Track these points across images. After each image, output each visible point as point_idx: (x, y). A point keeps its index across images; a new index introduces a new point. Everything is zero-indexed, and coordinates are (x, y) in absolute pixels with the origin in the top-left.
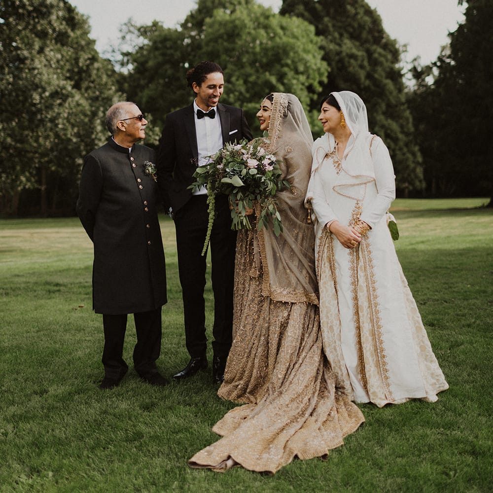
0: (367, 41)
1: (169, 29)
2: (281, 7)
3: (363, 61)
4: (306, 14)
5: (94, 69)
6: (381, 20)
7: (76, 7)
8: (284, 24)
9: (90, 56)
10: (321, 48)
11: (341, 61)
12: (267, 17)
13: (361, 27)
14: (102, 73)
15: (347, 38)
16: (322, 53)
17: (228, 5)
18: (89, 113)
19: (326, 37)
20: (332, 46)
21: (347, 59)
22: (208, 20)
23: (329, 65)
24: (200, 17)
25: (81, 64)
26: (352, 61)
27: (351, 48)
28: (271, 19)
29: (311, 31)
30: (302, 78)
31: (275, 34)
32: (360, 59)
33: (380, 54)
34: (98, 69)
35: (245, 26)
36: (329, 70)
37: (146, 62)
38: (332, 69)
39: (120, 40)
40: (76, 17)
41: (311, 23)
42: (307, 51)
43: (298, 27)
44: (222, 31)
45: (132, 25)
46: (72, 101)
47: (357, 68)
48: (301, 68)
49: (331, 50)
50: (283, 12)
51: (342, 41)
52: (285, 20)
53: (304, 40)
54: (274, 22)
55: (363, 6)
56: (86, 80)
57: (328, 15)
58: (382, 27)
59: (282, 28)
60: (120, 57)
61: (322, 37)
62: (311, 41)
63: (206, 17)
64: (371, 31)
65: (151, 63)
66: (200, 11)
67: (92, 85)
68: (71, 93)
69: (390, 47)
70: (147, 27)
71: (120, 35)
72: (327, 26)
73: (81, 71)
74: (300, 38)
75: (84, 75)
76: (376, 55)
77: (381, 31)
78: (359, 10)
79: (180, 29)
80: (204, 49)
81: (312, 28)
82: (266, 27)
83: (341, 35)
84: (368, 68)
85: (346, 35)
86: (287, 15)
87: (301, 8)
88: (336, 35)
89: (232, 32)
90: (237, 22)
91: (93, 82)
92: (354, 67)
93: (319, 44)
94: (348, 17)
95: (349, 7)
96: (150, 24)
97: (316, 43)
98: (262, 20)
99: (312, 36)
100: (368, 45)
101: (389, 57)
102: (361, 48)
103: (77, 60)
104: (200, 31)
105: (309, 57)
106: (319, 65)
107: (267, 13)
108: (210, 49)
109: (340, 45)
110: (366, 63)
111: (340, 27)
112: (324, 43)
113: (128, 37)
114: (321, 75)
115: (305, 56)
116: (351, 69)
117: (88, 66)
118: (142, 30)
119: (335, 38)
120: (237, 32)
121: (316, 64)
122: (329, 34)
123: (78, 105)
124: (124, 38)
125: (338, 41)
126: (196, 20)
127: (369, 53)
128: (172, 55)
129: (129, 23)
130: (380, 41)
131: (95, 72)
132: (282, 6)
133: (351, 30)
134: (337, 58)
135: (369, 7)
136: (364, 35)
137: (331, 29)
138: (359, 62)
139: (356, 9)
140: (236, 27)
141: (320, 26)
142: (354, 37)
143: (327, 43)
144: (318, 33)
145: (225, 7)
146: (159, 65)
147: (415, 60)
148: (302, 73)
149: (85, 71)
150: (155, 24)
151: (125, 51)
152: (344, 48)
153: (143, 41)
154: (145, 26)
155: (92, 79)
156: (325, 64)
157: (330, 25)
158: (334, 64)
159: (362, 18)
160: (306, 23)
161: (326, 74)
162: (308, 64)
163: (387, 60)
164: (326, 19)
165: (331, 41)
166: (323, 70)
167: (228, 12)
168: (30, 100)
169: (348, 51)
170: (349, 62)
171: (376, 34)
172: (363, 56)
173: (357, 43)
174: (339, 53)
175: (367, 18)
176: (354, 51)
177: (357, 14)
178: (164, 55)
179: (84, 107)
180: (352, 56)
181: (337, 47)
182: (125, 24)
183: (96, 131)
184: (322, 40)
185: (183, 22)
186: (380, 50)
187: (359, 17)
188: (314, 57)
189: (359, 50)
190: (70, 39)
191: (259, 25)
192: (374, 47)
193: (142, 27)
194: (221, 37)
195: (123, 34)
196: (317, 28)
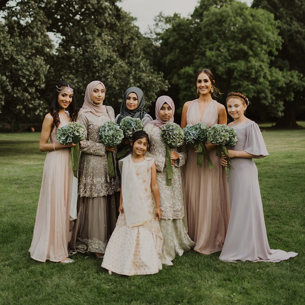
1: (184, 18)
4: (269, 6)
8: (254, 13)
10: (278, 28)
11: (291, 35)
12: (242, 9)
14: (137, 47)
15: (296, 21)
16: (279, 31)
17: (218, 2)
18: (127, 72)
19: (282, 21)
20: (285, 26)
21: (295, 34)
22: (205, 13)
23: (283, 38)
24: (200, 11)
26: (298, 35)
27: (298, 27)
28: (244, 10)
29: (271, 18)
30: (265, 47)
31: (248, 20)
35: (228, 16)
36: (283, 41)
37: (169, 38)
38: (285, 41)
39: (155, 26)
41: (271, 12)
42: (268, 30)
43: (263, 15)
44: (214, 19)
45: (162, 17)
46: (117, 65)
47: (301, 40)
48: (265, 40)
49: (284, 29)
50: (254, 6)
51: (292, 23)
52: (254, 11)
53: (266, 23)
54: (247, 12)
56: (128, 51)
57: (283, 6)
59: (252, 16)
60: (155, 36)
61: (278, 21)
62: (271, 24)
63: (204, 11)
65: (171, 40)
66: (201, 7)
68: (116, 60)
70: (171, 17)
71: (155, 23)
72: (282, 14)
74: (263, 22)
75: (127, 48)
79: (190, 18)
80: (203, 30)
81: (272, 16)
82: (241, 15)
83: (291, 19)
85: (294, 19)
86: (255, 8)
87: (265, 3)
88: (288, 19)
90: (224, 14)
91: (132, 53)
92: (299, 39)
93: (276, 26)
94: (296, 7)
96: (172, 15)
97: (274, 25)
98: (239, 11)
99: (273, 21)
103: (122, 40)
104: (202, 20)
105: (270, 33)
106: (276, 39)
107: (242, 7)
108: (206, 30)
109: (290, 25)
111: (291, 14)
112: (280, 24)
113: (160, 24)
114: (277, 45)
115: (266, 32)
116: (298, 41)
117: (129, 43)
118: (168, 19)
119: (287, 21)
120: (223, 19)
121: (274, 38)
122: (284, 19)
123: (121, 66)
124: (157, 24)
125: (289, 23)
126: (199, 13)
128: (184, 34)
129: (160, 15)
131: (133, 47)
132: (253, 2)
133: (298, 16)
134: (289, 33)
137: (285, 15)
140: (223, 16)
141: (278, 14)
142: (299, 20)
143: (282, 24)
144: (276, 18)
145: (217, 4)
146: (176, 40)
148: (265, 44)
149: (127, 46)
150: (176, 15)
151: (157, 32)
152: (293, 27)
153: (169, 26)
154: (169, 17)
155: (132, 51)
156: (280, 38)
157: (284, 13)
158: (286, 37)
160: (268, 13)
161: (281, 44)
162: (269, 38)
164: (281, 9)
165: (285, 23)
166: (278, 41)
167: (219, 7)
168: (92, 65)
169: (296, 29)
170: (296, 36)
173: (302, 24)
174: (289, 31)
176: (300, 29)
178: (178, 34)
180: (298, 32)
181: (289, 27)
182: (158, 16)
184: (278, 23)
188: (273, 33)
189: (303, 29)
191: (238, 14)
194: (213, 23)
195: (157, 22)
196: (275, 15)
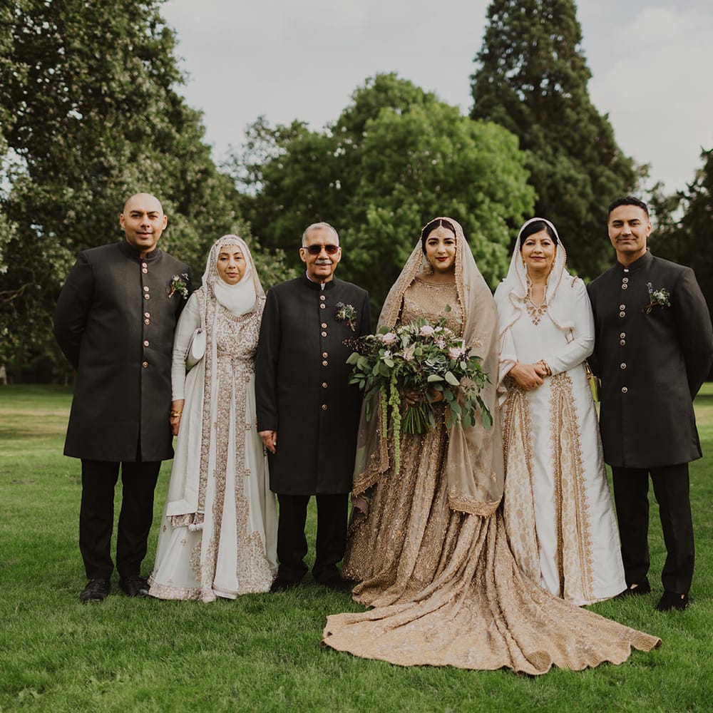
0: (591, 160)
1: (316, 134)
2: (472, 108)
3: (584, 187)
4: (508, 118)
5: (207, 187)
6: (612, 131)
8: (477, 132)
10: (527, 167)
11: (554, 186)
12: (452, 121)
13: (584, 140)
14: (219, 194)
15: (565, 155)
16: (528, 174)
17: (397, 101)
18: (198, 247)
19: (535, 153)
20: (542, 166)
21: (562, 184)
22: (370, 122)
23: (537, 191)
24: (359, 119)
26: (570, 186)
27: (569, 169)
28: (458, 123)
29: (513, 143)
30: (500, 208)
31: (463, 146)
32: (580, 183)
33: (608, 179)
34: (213, 188)
35: (422, 132)
36: (537, 198)
37: (282, 179)
38: (541, 197)
39: (246, 149)
41: (513, 132)
42: (507, 172)
43: (495, 137)
44: (390, 137)
45: (263, 128)
46: (175, 230)
47: (576, 197)
48: (500, 194)
49: (540, 171)
50: (475, 115)
51: (556, 158)
52: (478, 127)
53: (505, 155)
54: (463, 128)
55: (587, 110)
56: (197, 202)
57: (538, 120)
58: (613, 140)
59: (473, 137)
61: (528, 152)
62: (513, 158)
63: (368, 118)
64: (596, 146)
65: (287, 182)
66: (359, 109)
67: (204, 209)
68: (174, 219)
69: (623, 168)
70: (285, 130)
71: (245, 141)
72: (537, 137)
73: (188, 190)
74: (498, 152)
75: (193, 195)
76: (603, 180)
77: (611, 147)
78: (582, 116)
79: (330, 135)
80: (365, 162)
81: (515, 139)
82: (451, 135)
83: (555, 150)
84: (592, 197)
85: (562, 150)
86: (481, 120)
87: (500, 110)
88: (549, 150)
89: (404, 141)
90: (413, 126)
91: (205, 205)
92: (571, 196)
93: (524, 162)
94: (567, 124)
95: (568, 111)
96: (288, 125)
97: (520, 161)
98: (445, 125)
99: (515, 149)
100: (591, 166)
101: (621, 183)
102: (583, 169)
103: (184, 172)
104: (359, 139)
105: (511, 180)
106: (523, 191)
107: (453, 116)
108: (372, 161)
109: (553, 164)
110: (589, 190)
111: (555, 139)
112: (531, 160)
113: (257, 144)
114: (526, 204)
115: (505, 177)
116: (567, 197)
117: (198, 182)
118: (278, 134)
119: (547, 154)
120: (410, 139)
121: (519, 190)
122: (539, 149)
123: (183, 235)
124: (251, 145)
125: (550, 158)
126: (354, 122)
127: (594, 177)
128: (317, 171)
129: (260, 124)
130: (610, 160)
131: (208, 191)
132: (474, 106)
133: (569, 143)
134: (549, 181)
135: (597, 112)
136: (588, 151)
137: (542, 141)
138: (579, 188)
139: (578, 113)
140: (409, 133)
141: (527, 137)
142: (573, 153)
143: (536, 160)
144: (523, 147)
145: (394, 106)
146: (299, 185)
147: (656, 187)
148: (500, 201)
149: (194, 190)
150: (296, 126)
151: (251, 163)
152: (559, 168)
153: (278, 151)
154: (282, 128)
155: (204, 201)
156: (531, 189)
157: (541, 135)
158: (544, 189)
159: (586, 127)
160: (507, 132)
161: (533, 204)
162: (509, 189)
163: (618, 187)
164: (535, 127)
165: (541, 158)
166: (529, 199)
167: (399, 111)
168: (116, 228)
169: (565, 173)
170: (565, 188)
171: (605, 151)
172: (585, 180)
173: (578, 162)
174: (551, 175)
175: (593, 128)
176: (573, 172)
177: (579, 121)
178: (305, 169)
179: (191, 239)
180: (569, 180)
181: (550, 167)
182: (254, 126)
184: (528, 157)
185: (335, 124)
186: (608, 173)
187: (582, 125)
188: (516, 178)
189: (579, 173)
191: (440, 131)
192: (601, 168)
193: (278, 130)
194: (387, 146)
195: (251, 140)
196: (522, 139)
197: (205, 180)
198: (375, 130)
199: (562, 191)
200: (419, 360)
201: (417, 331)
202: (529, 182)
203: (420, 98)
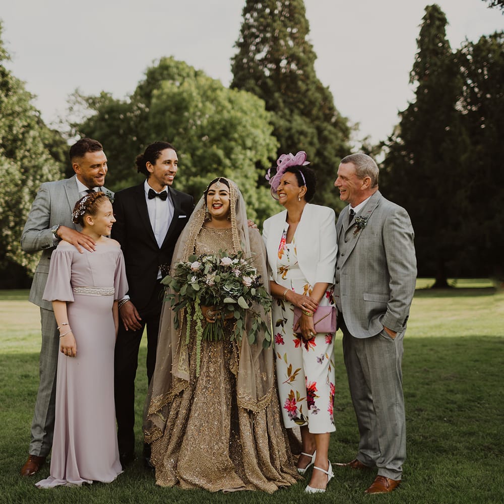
0: (318, 118)
1: (118, 101)
2: (232, 81)
3: (312, 138)
4: (257, 89)
5: (30, 137)
6: (332, 97)
7: (10, 71)
8: (233, 98)
9: (25, 124)
10: (271, 123)
11: (290, 137)
12: (214, 90)
13: (312, 103)
14: (38, 142)
15: (298, 115)
16: (271, 128)
17: (176, 77)
18: (19, 182)
19: (277, 113)
20: (282, 123)
21: (296, 136)
22: (155, 92)
23: (278, 140)
24: (147, 89)
25: (15, 132)
26: (302, 138)
27: (301, 125)
28: (218, 92)
29: (260, 107)
30: (249, 154)
31: (224, 107)
32: (309, 135)
33: (330, 132)
34: (34, 138)
35: (192, 99)
36: (279, 145)
37: (93, 132)
38: (282, 145)
39: (68, 111)
40: (11, 82)
41: (261, 97)
42: (255, 126)
43: (247, 101)
44: (170, 103)
45: (80, 96)
47: (307, 145)
48: (249, 143)
49: (280, 126)
50: (233, 86)
51: (292, 117)
52: (234, 94)
53: (253, 115)
54: (222, 96)
55: (314, 82)
56: (22, 148)
57: (279, 90)
58: (333, 105)
59: (231, 101)
60: (67, 128)
61: (272, 113)
62: (261, 117)
63: (153, 89)
64: (321, 108)
65: (97, 134)
66: (148, 82)
67: (27, 154)
69: (340, 125)
70: (96, 98)
71: (68, 106)
72: (278, 102)
73: (15, 140)
74: (248, 113)
75: (19, 143)
76: (326, 133)
77: (332, 109)
78: (310, 87)
79: (129, 101)
80: (151, 121)
81: (262, 103)
82: (213, 100)
83: (292, 111)
84: (318, 145)
85: (296, 111)
86: (237, 89)
87: (252, 82)
88: (287, 111)
89: (180, 105)
90: (185, 95)
91: (29, 151)
92: (304, 144)
93: (268, 120)
94: (299, 92)
95: (300, 83)
96: (98, 95)
97: (266, 118)
98: (209, 93)
99: (262, 111)
100: (317, 123)
101: (340, 135)
102: (312, 125)
103: (10, 127)
104: (148, 105)
105: (257, 132)
106: (268, 141)
107: (215, 86)
108: (157, 121)
109: (290, 121)
110: (316, 140)
111: (291, 104)
112: (274, 119)
113: (76, 107)
114: (269, 151)
115: (253, 130)
117: (23, 134)
118: (91, 101)
119: (285, 114)
120: (184, 104)
121: (264, 140)
122: (280, 110)
124: (71, 109)
125: (288, 117)
126: (145, 92)
127: (320, 130)
128: (118, 127)
129: (77, 93)
130: (331, 118)
131: (31, 140)
132: (233, 80)
133: (302, 106)
134: (287, 134)
135: (321, 84)
136: (315, 111)
137: (281, 105)
138: (309, 139)
139: (307, 85)
140: (184, 100)
141: (271, 102)
142: (305, 113)
143: (277, 119)
144: (268, 109)
145: (173, 79)
147: (366, 139)
148: (250, 149)
149: (20, 140)
150: (104, 95)
151: (73, 122)
152: (294, 125)
153: (93, 113)
154: (93, 97)
155: (28, 147)
156: (274, 139)
157: (280, 100)
158: (283, 140)
159: (313, 94)
160: (256, 98)
161: (275, 150)
162: (257, 140)
163: (337, 138)
164: (277, 95)
165: (281, 117)
166: (271, 146)
167: (178, 83)
169: (299, 128)
170: (299, 139)
171: (327, 111)
172: (312, 133)
173: (308, 120)
174: (289, 130)
175: (318, 95)
176: (305, 128)
177: (308, 90)
178: (110, 126)
179: (14, 175)
180: (302, 133)
181: (287, 124)
182: (73, 95)
183: (24, 201)
184: (272, 116)
186: (330, 128)
187: (310, 93)
188: (263, 132)
189: (309, 127)
190: (3, 105)
191: (207, 98)
192: (325, 124)
193: (91, 98)
194: (169, 108)
195: (71, 105)
196: (267, 103)
197: (28, 132)
198: (159, 97)
199: (296, 141)
200: (218, 286)
201: (218, 262)
202: (273, 134)
203: (192, 74)
